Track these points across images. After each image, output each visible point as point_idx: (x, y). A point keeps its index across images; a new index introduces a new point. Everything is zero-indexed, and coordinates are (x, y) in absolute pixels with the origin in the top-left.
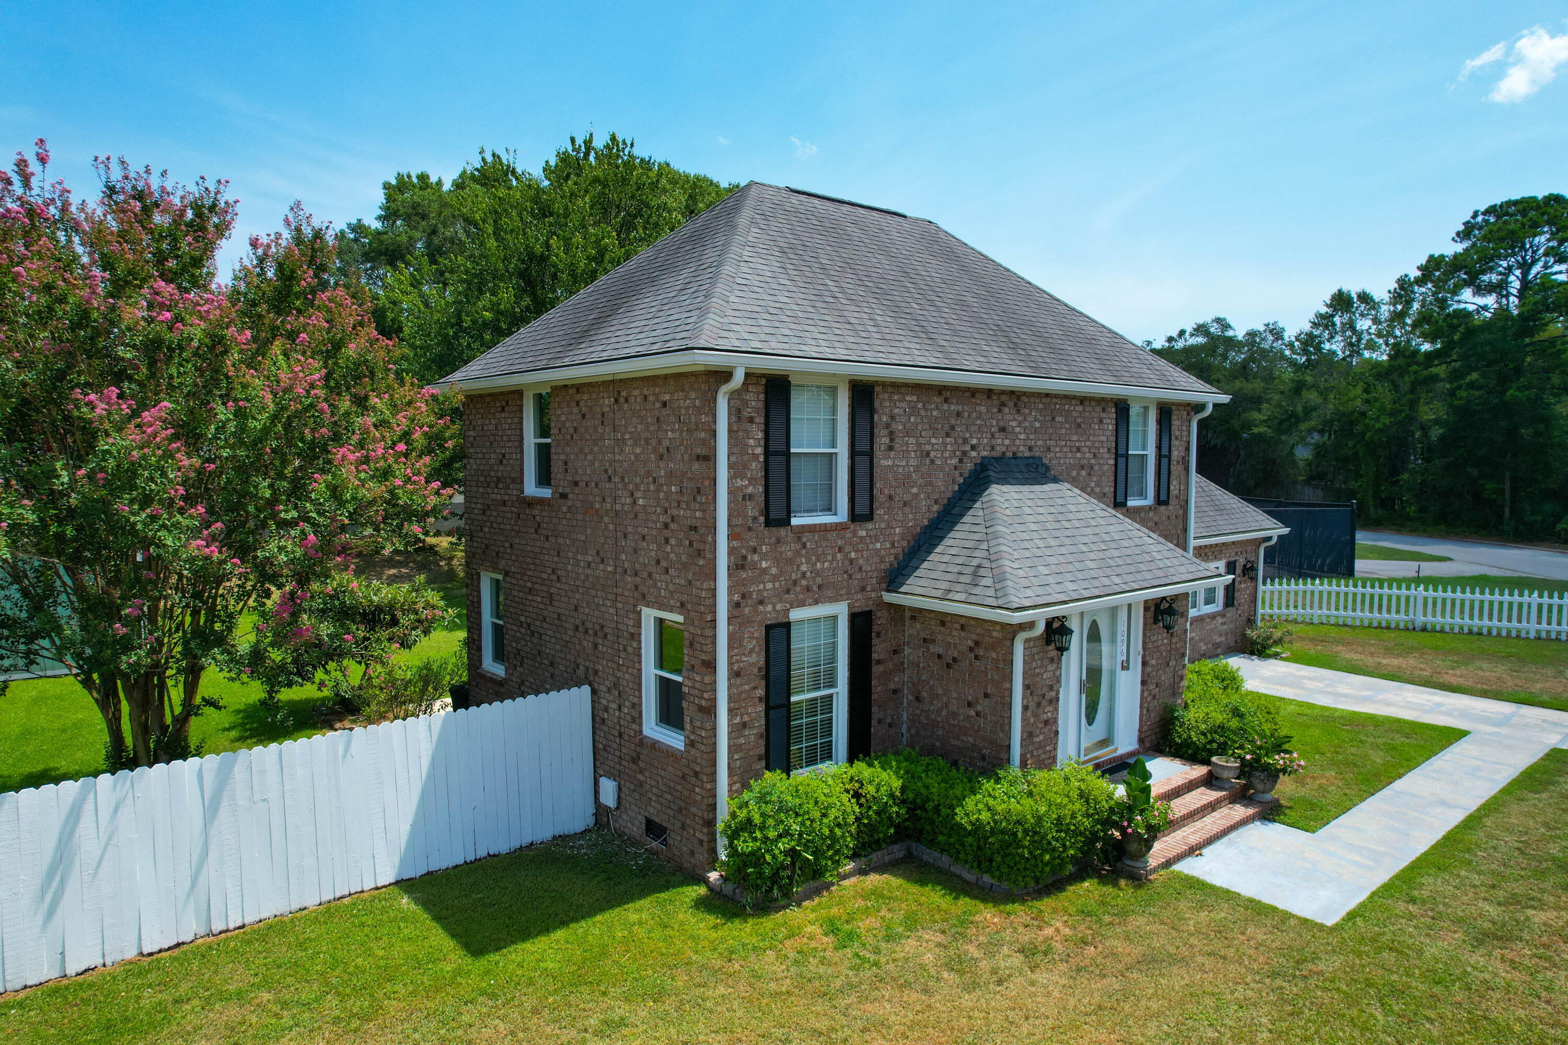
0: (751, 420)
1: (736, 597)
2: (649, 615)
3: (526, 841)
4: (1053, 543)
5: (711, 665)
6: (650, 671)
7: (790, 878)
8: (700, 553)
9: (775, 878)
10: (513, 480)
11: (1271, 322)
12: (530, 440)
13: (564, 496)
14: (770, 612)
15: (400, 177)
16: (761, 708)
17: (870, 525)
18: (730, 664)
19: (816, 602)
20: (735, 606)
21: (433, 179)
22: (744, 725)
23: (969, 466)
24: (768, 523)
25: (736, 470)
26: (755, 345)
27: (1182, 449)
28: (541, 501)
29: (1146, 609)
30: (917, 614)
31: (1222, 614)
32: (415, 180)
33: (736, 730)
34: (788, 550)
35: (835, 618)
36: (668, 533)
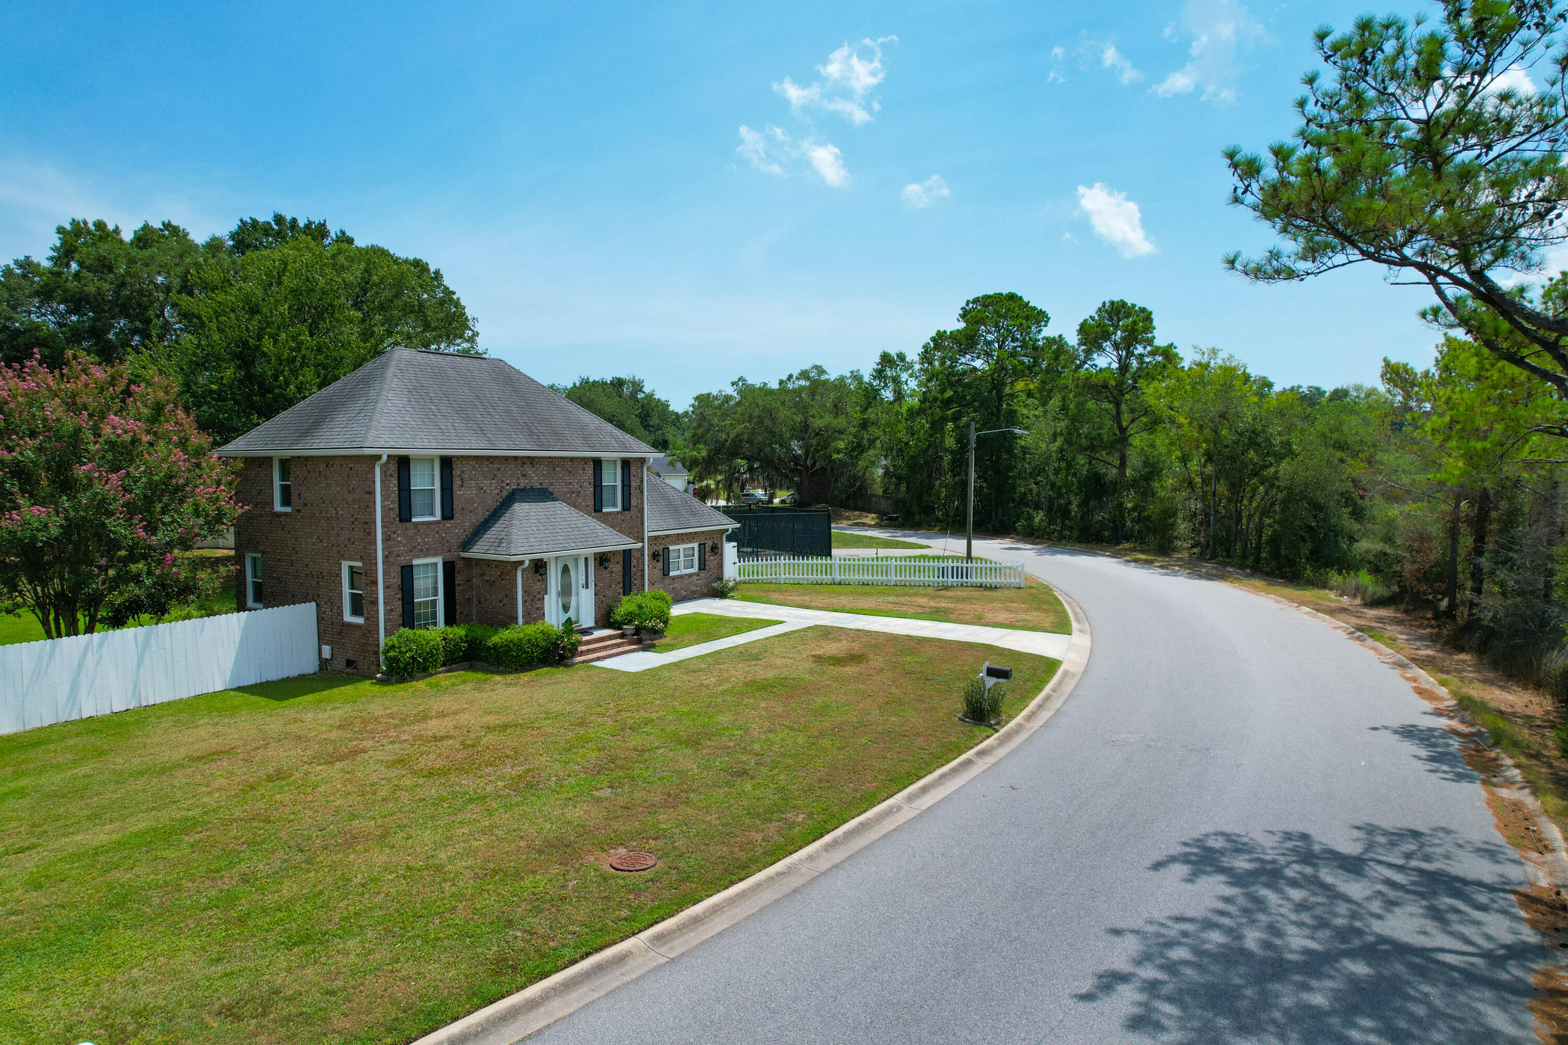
0: (391, 476)
1: (386, 553)
2: (345, 565)
3: (286, 676)
4: (542, 528)
5: (375, 583)
6: (346, 591)
7: (412, 669)
8: (369, 534)
9: (405, 669)
10: (268, 504)
11: (855, 369)
12: (277, 483)
13: (299, 511)
14: (403, 560)
15: (74, 223)
16: (400, 603)
17: (452, 522)
18: (384, 582)
19: (426, 556)
20: (386, 557)
21: (111, 227)
22: (392, 610)
23: (505, 493)
24: (401, 521)
25: (385, 498)
26: (392, 444)
27: (638, 482)
28: (286, 514)
29: (595, 559)
30: (478, 562)
31: (697, 575)
32: (92, 227)
33: (388, 612)
34: (411, 533)
35: (436, 564)
36: (354, 526)
